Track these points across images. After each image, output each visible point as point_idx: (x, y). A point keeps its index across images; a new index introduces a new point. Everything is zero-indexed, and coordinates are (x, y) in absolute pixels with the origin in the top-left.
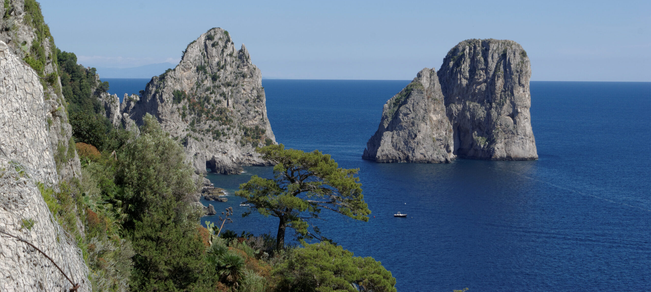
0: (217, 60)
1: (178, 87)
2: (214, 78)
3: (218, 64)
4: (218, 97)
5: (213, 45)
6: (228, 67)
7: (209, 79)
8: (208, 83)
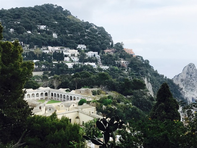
0: (191, 71)
1: (182, 78)
2: (191, 75)
3: (192, 72)
4: (192, 81)
5: (191, 68)
6: (194, 73)
7: (190, 76)
8: (189, 77)
